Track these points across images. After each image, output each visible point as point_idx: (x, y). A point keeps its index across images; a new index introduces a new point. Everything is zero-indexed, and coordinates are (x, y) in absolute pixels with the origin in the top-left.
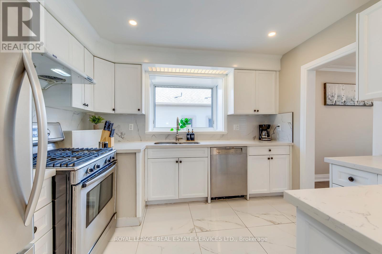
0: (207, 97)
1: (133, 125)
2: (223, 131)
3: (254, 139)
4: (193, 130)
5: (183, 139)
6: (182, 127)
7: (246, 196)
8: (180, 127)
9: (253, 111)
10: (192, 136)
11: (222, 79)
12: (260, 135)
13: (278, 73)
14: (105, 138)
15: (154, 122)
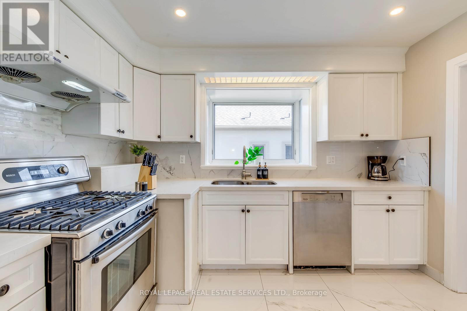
0: (284, 117)
1: (184, 156)
2: (311, 165)
3: (359, 178)
4: (265, 163)
5: (252, 176)
6: (250, 159)
7: (350, 267)
8: (248, 159)
9: (359, 135)
10: (264, 172)
11: (309, 90)
12: (370, 172)
13: (400, 76)
14: (144, 177)
15: (213, 152)
